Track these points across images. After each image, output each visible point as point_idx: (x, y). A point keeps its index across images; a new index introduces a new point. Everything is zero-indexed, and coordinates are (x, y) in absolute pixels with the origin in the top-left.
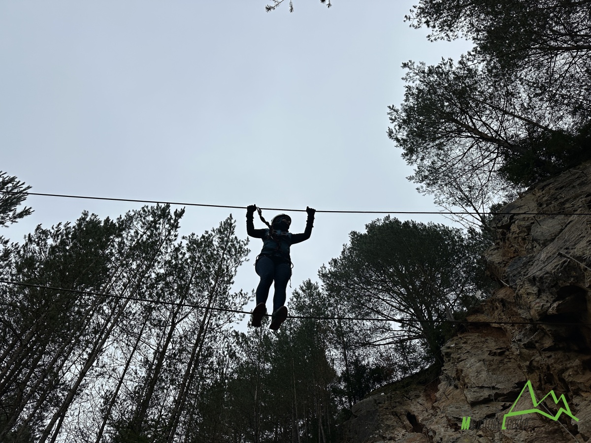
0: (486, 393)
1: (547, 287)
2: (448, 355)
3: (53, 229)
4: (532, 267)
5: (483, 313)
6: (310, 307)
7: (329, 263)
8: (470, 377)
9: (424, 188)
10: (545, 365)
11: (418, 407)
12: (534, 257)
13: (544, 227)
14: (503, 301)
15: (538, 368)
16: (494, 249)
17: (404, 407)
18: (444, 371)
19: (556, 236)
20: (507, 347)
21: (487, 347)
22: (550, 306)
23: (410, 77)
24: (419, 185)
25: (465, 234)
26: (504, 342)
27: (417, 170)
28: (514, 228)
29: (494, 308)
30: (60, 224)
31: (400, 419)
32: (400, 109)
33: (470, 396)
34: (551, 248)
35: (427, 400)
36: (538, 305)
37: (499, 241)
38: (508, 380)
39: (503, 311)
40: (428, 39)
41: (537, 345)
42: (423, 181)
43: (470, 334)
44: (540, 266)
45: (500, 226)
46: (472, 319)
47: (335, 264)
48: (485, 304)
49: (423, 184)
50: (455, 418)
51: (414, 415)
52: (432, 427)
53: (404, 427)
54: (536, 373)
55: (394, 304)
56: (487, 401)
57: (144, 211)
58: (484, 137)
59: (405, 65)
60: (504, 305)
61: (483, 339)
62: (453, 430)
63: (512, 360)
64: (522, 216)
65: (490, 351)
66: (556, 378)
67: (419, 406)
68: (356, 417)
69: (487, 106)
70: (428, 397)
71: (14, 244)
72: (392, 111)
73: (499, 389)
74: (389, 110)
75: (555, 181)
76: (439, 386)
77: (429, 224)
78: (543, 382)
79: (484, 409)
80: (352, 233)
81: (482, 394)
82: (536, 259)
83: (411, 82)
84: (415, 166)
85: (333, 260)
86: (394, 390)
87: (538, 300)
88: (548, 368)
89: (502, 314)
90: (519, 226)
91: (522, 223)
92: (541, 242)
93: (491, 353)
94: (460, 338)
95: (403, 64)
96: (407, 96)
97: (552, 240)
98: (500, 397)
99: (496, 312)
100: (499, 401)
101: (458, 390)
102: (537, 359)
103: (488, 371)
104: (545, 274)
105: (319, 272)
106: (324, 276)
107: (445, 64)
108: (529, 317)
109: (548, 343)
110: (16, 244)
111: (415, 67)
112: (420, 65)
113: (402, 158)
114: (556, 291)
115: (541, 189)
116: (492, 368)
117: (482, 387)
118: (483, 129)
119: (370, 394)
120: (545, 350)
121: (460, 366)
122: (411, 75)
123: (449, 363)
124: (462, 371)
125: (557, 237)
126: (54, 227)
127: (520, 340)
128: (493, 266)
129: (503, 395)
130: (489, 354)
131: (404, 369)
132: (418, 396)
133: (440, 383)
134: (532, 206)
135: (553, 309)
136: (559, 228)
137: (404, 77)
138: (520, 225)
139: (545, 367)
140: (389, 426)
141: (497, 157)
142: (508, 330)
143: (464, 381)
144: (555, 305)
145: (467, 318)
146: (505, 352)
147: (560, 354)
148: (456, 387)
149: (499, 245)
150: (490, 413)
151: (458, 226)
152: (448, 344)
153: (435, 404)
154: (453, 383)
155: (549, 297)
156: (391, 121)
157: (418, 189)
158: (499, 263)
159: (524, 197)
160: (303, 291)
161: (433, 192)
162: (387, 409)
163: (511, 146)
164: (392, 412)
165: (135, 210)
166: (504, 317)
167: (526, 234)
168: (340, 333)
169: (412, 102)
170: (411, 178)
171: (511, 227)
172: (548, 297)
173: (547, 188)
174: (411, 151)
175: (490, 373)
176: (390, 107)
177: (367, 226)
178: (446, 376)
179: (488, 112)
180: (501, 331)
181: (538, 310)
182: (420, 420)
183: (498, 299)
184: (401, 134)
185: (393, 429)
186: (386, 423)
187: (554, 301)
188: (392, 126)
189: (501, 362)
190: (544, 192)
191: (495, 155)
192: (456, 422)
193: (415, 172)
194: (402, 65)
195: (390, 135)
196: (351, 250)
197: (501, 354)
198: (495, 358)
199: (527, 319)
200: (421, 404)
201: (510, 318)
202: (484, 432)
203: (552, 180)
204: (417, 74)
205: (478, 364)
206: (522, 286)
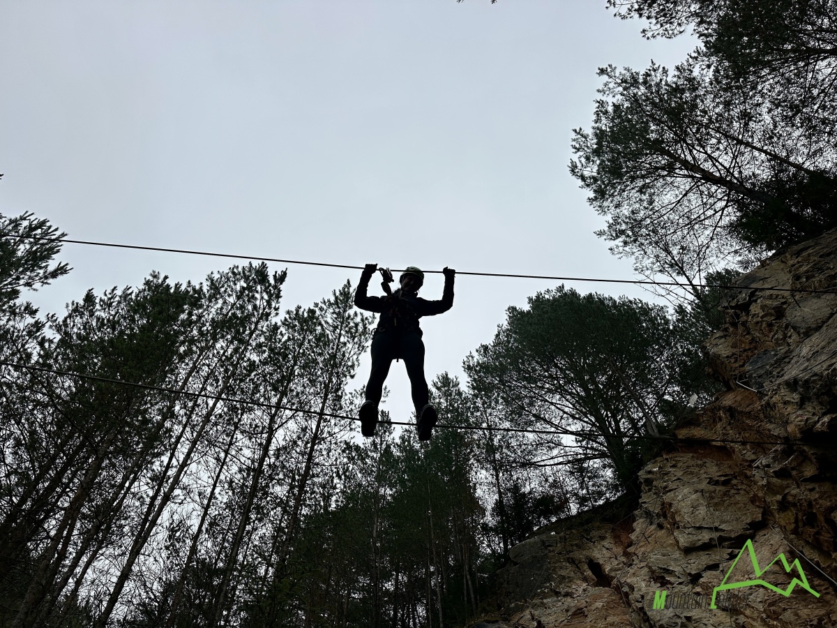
0: (705, 537)
1: (815, 394)
2: (649, 482)
3: (106, 295)
4: (790, 366)
5: (699, 425)
6: (447, 411)
7: (477, 351)
8: (682, 513)
9: (621, 249)
10: (806, 501)
11: (605, 553)
12: (792, 351)
13: (806, 310)
14: (731, 411)
15: (794, 505)
16: (721, 337)
17: (584, 553)
18: (643, 505)
19: (824, 322)
20: (734, 474)
21: (705, 473)
22: (818, 421)
23: (609, 88)
24: (613, 244)
25: (671, 315)
26: (730, 467)
27: (611, 221)
28: (754, 309)
29: (715, 420)
30: (115, 288)
31: (578, 568)
32: (590, 134)
33: (683, 540)
34: (816, 339)
35: (616, 543)
36: (800, 418)
37: (727, 326)
38: (737, 520)
39: (729, 424)
40: (643, 35)
41: (794, 473)
42: (617, 237)
43: (682, 455)
44: (802, 364)
45: (733, 305)
46: (683, 433)
47: (485, 352)
48: (703, 414)
49: (619, 242)
50: (661, 568)
51: (598, 563)
52: (629, 581)
53: (585, 579)
54: (791, 511)
55: (566, 409)
56: (707, 547)
57: (234, 273)
58: (708, 177)
59: (602, 71)
60: (732, 416)
61: (699, 462)
62: (659, 585)
63: (742, 492)
64: (768, 293)
65: (711, 478)
66: (821, 518)
67: (605, 551)
68: (516, 564)
69: (712, 133)
70: (617, 539)
71: (50, 316)
72: (579, 136)
73: (724, 531)
74: (574, 135)
75: (816, 244)
76: (635, 524)
77: (620, 298)
78: (800, 524)
79: (704, 558)
80: (509, 309)
81: (700, 538)
82: (794, 354)
83: (611, 95)
84: (609, 218)
85: (482, 346)
86: (569, 529)
87: (800, 412)
88: (810, 504)
89: (728, 428)
90: (763, 307)
91: (769, 302)
92: (802, 331)
93: (711, 481)
94: (667, 459)
95: (599, 69)
96: (598, 115)
97: (818, 328)
98: (725, 541)
99: (719, 425)
100: (723, 547)
101: (663, 531)
102: (794, 492)
103: (708, 506)
104: (812, 376)
105: (464, 364)
106: (469, 368)
107: (655, 70)
108: (783, 434)
109: (809, 471)
110: (53, 316)
111: (617, 75)
112: (624, 72)
113: (589, 203)
114: (828, 400)
115: (795, 255)
116: (714, 502)
117: (700, 528)
118: (707, 166)
119: (533, 534)
120: (806, 480)
121: (668, 498)
122: (611, 85)
123: (649, 494)
124: (670, 505)
125: (826, 324)
126: (107, 293)
127: (768, 466)
128: (718, 361)
129: (729, 539)
130: (708, 483)
131: (582, 501)
132: (603, 538)
133: (634, 521)
134: (782, 280)
135: (823, 424)
136: (827, 311)
137: (601, 89)
138: (765, 305)
139: (805, 504)
140: (564, 578)
141: (726, 206)
142: (736, 450)
143: (673, 518)
144: (826, 419)
145: (677, 432)
146: (731, 480)
147: (826, 487)
148: (660, 527)
149: (727, 331)
150: (711, 563)
151: (661, 302)
152: (649, 467)
153: (631, 550)
154: (656, 521)
155: (817, 408)
156: (574, 150)
157: (611, 249)
158: (727, 357)
159: (768, 265)
160: (438, 388)
161: (633, 253)
162: (560, 553)
163: (750, 193)
164: (568, 558)
165: (221, 271)
166: (731, 432)
167: (773, 318)
168: (491, 449)
169: (605, 124)
170: (601, 234)
171: (751, 308)
172: (814, 408)
173: (805, 254)
174: (601, 194)
175: (712, 509)
176: (575, 131)
177: (530, 300)
178: (646, 512)
179: (714, 141)
180: (724, 452)
181: (799, 425)
182: (607, 570)
183: (724, 407)
184: (589, 169)
185: (570, 581)
186: (559, 573)
187: (824, 414)
188: (575, 158)
189: (726, 494)
190: (799, 259)
191: (724, 203)
192: (663, 575)
193: (608, 225)
194: (598, 71)
195: (573, 171)
196: (508, 333)
197: (725, 483)
198: (718, 488)
199: (780, 438)
200: (607, 549)
201: (740, 434)
202: (703, 589)
203: (810, 242)
204: (619, 85)
205: (694, 496)
206: (776, 392)
